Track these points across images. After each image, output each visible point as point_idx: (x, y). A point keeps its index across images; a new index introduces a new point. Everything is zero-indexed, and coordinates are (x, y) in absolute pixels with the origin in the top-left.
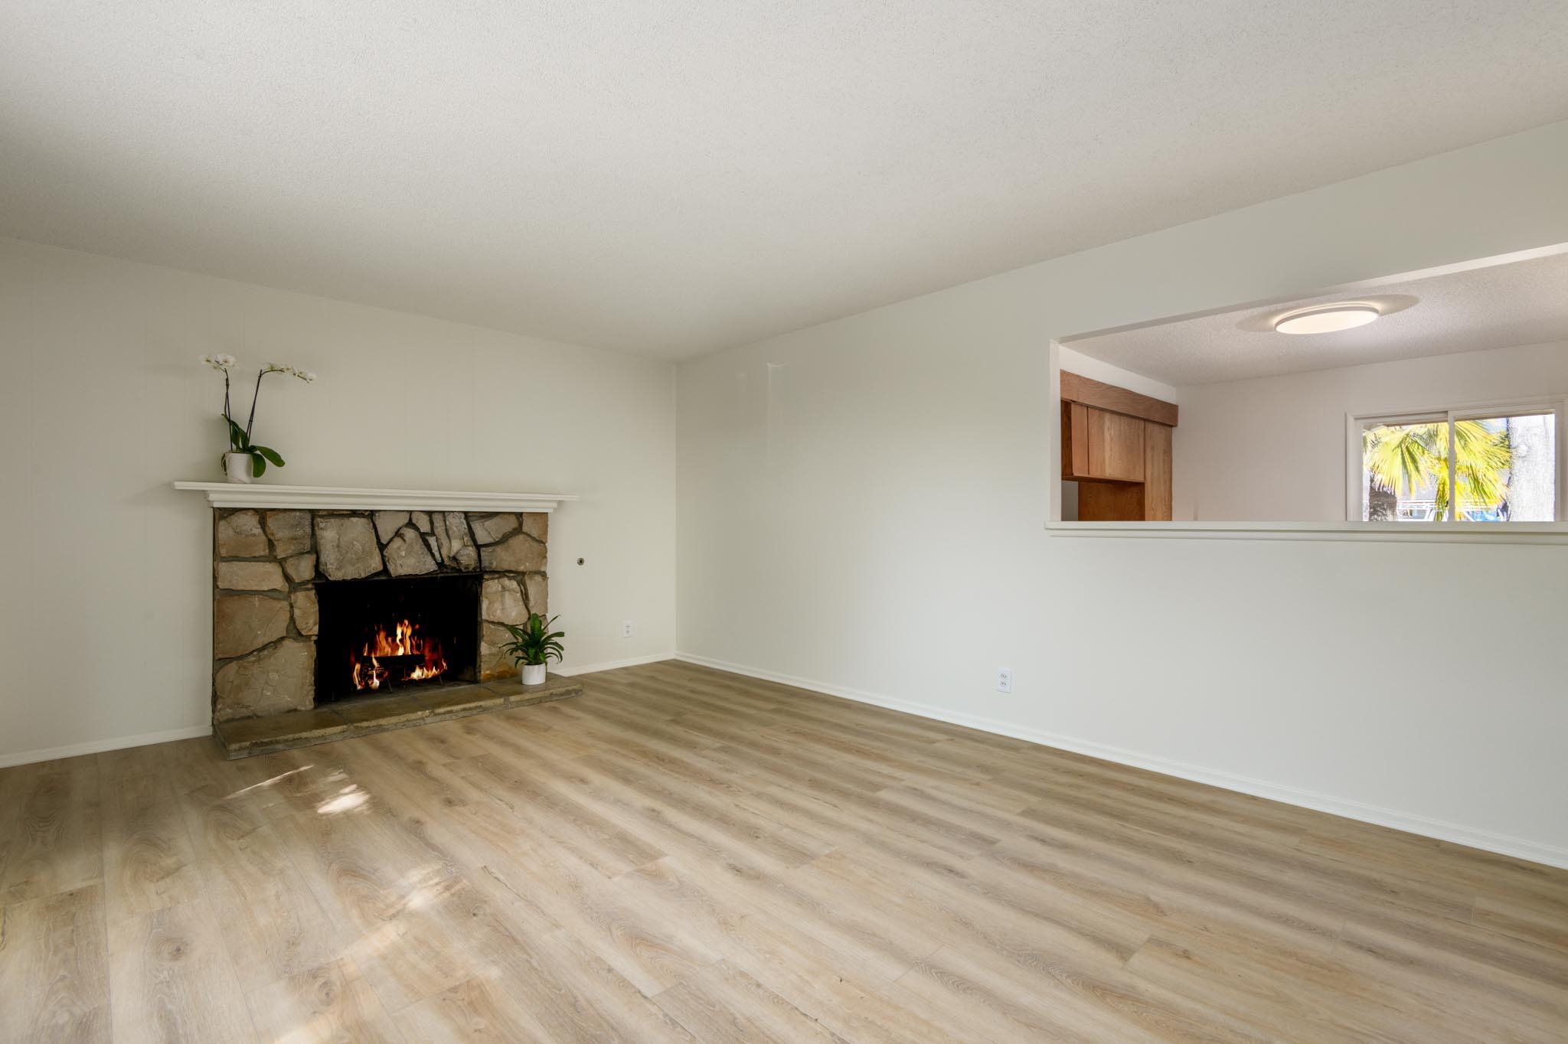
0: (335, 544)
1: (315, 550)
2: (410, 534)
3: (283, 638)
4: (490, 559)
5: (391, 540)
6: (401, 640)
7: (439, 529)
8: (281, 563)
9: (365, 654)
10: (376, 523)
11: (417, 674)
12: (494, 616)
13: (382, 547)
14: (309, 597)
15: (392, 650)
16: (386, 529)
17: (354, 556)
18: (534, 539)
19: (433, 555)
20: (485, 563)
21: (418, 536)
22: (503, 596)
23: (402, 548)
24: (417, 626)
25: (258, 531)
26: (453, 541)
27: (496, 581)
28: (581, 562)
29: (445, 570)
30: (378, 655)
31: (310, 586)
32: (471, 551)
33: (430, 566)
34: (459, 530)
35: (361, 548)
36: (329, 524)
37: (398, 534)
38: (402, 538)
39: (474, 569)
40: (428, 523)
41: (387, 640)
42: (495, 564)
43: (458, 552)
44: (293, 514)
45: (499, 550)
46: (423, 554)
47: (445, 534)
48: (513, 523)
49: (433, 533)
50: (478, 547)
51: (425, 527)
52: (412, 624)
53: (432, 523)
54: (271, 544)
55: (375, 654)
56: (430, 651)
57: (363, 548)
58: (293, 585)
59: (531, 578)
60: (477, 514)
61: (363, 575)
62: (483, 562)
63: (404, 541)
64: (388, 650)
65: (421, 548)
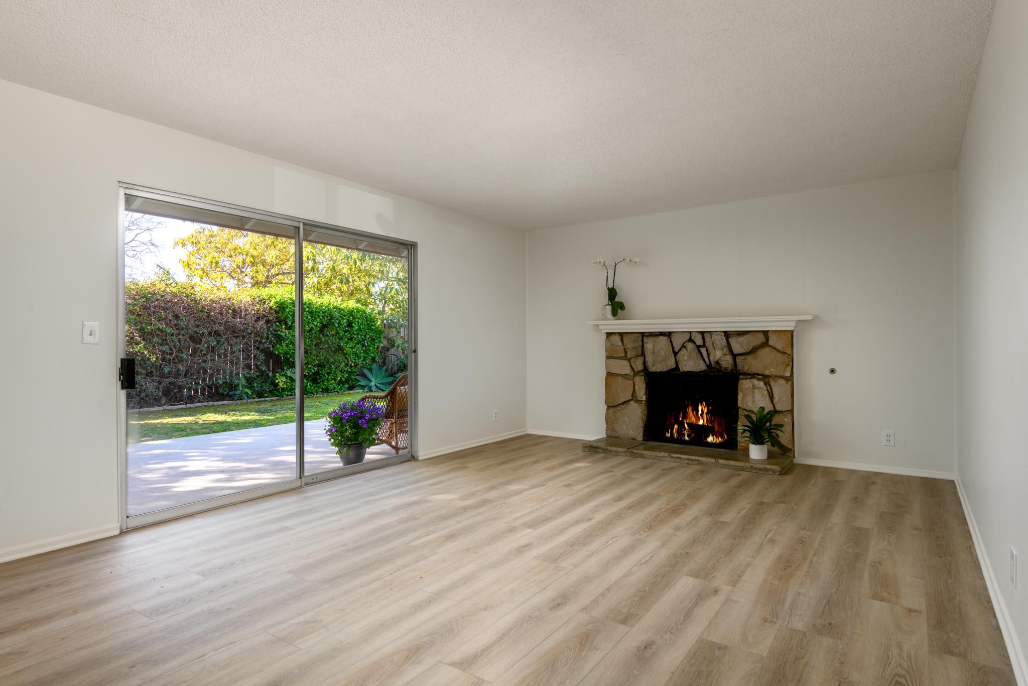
0: (652, 351)
1: (643, 354)
2: (690, 346)
3: (629, 401)
4: (745, 364)
5: (680, 350)
6: (701, 415)
7: (709, 343)
8: (629, 360)
9: (680, 419)
10: (672, 339)
11: (710, 439)
12: (747, 406)
13: (675, 354)
14: (641, 379)
15: (696, 420)
16: (678, 342)
17: (661, 359)
18: (778, 351)
19: (704, 360)
20: (740, 367)
21: (696, 348)
22: (753, 392)
23: (686, 355)
24: (710, 408)
25: (620, 344)
26: (716, 351)
27: (748, 380)
28: (833, 371)
29: (713, 370)
30: (688, 421)
31: (642, 374)
32: (729, 358)
33: (702, 367)
34: (721, 344)
35: (664, 354)
36: (649, 340)
37: (683, 346)
38: (686, 349)
39: (731, 370)
40: (701, 339)
41: (693, 413)
42: (746, 368)
43: (720, 358)
44: (634, 335)
45: (749, 358)
46: (698, 358)
47: (712, 346)
48: (761, 339)
49: (704, 346)
50: (734, 356)
51: (699, 342)
52: (707, 405)
53: (704, 339)
54: (626, 352)
55: (686, 420)
56: (717, 426)
57: (665, 354)
58: (636, 374)
59: (775, 381)
60: (733, 333)
61: (665, 370)
62: (738, 366)
63: (687, 350)
64: (694, 419)
65: (696, 355)
